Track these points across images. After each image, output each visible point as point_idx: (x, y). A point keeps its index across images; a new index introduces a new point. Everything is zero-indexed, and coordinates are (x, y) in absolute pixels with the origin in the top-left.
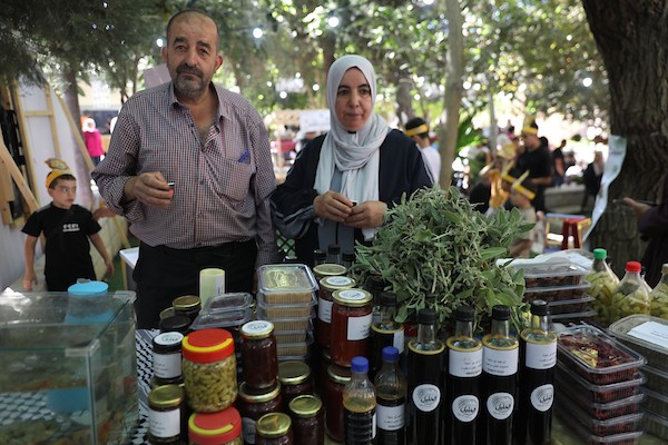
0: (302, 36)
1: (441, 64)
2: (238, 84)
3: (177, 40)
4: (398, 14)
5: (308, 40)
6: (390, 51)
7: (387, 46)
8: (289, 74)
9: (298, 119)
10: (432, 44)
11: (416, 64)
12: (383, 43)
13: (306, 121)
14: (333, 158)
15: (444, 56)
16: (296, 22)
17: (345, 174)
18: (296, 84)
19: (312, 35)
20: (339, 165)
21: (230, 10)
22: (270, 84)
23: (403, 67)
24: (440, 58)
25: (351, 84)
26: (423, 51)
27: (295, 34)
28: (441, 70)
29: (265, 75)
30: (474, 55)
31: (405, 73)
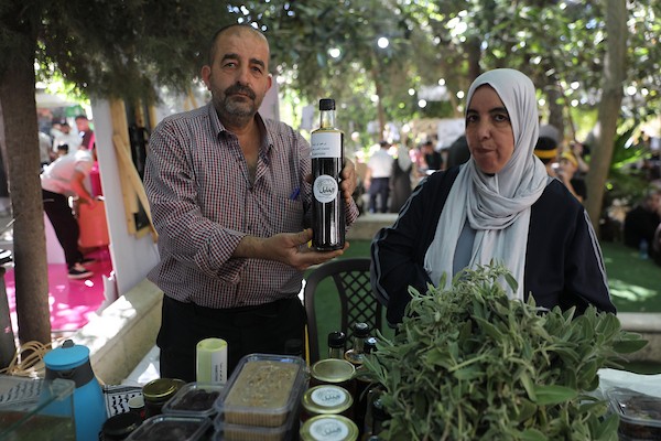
0: (445, 43)
1: (597, 68)
2: (379, 92)
3: (227, 57)
4: (548, 14)
5: (451, 47)
6: (536, 55)
7: (534, 50)
8: (431, 82)
9: (437, 128)
10: (588, 44)
11: (566, 68)
12: (527, 46)
13: (445, 131)
14: (466, 207)
15: (602, 59)
16: (439, 29)
17: (479, 235)
18: (439, 91)
19: (455, 41)
20: (472, 220)
21: (360, 20)
22: (412, 92)
23: (550, 72)
24: (597, 61)
25: (480, 108)
26: (576, 54)
27: (437, 41)
28: (598, 74)
29: (407, 83)
30: (639, 56)
31: (552, 80)
